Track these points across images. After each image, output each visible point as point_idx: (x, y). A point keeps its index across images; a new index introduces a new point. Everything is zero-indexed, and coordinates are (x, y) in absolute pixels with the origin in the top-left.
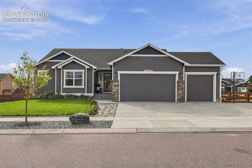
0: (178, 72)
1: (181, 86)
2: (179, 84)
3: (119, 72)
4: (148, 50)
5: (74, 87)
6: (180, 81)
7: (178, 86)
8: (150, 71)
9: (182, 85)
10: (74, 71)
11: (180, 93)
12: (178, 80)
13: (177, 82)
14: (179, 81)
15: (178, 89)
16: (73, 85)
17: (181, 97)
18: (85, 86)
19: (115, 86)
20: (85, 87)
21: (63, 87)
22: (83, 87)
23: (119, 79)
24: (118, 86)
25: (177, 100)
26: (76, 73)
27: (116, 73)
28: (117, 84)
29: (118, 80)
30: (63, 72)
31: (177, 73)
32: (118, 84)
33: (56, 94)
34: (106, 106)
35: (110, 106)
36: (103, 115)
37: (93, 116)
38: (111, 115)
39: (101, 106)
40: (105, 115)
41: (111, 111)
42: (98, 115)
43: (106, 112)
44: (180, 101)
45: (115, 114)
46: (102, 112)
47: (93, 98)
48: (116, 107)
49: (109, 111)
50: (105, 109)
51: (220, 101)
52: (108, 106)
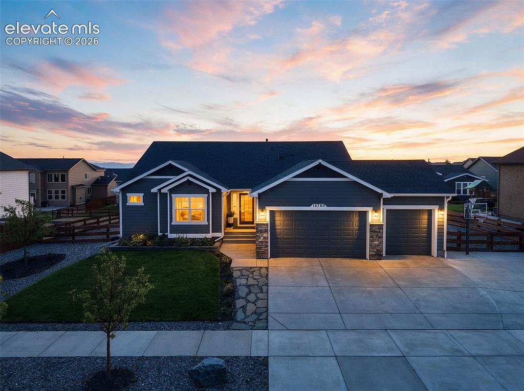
0: (372, 208)
2: (374, 229)
3: (269, 209)
5: (190, 223)
6: (375, 223)
7: (372, 232)
8: (321, 206)
9: (379, 230)
10: (190, 196)
11: (376, 244)
13: (370, 225)
14: (372, 223)
15: (371, 237)
17: (376, 251)
18: (208, 221)
20: (209, 223)
21: (170, 224)
25: (370, 256)
27: (263, 210)
30: (171, 198)
33: (160, 234)
34: (247, 279)
35: (255, 279)
36: (247, 320)
37: (228, 328)
38: (260, 320)
39: (239, 282)
40: (250, 323)
41: (259, 303)
42: (237, 322)
43: (251, 308)
44: (374, 258)
45: (267, 317)
46: (244, 308)
47: (222, 241)
48: (267, 285)
49: (256, 305)
50: (248, 294)
51: (444, 255)
52: (251, 281)
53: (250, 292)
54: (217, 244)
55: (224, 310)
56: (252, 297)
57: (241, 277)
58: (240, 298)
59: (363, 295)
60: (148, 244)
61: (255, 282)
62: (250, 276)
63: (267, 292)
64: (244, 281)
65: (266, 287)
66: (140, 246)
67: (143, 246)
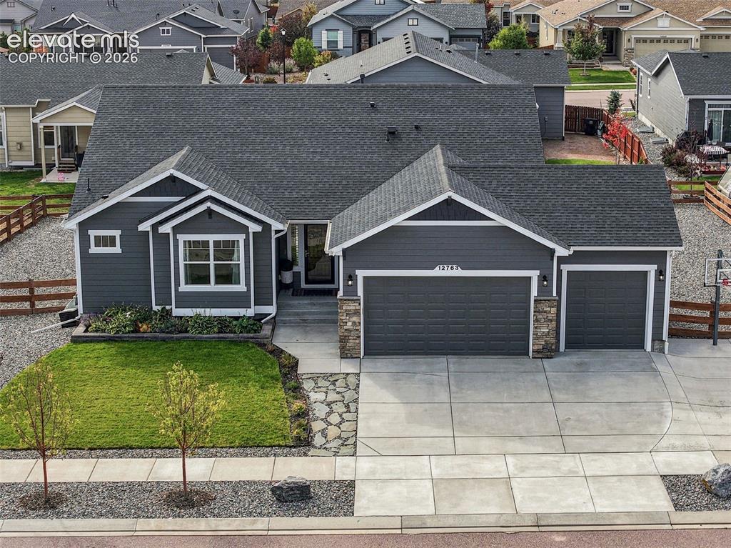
0: (537, 272)
1: (545, 312)
2: (540, 307)
3: (361, 274)
4: (449, 207)
5: (212, 287)
6: (542, 298)
7: (539, 312)
8: (452, 269)
9: (549, 309)
10: (211, 238)
11: (543, 332)
12: (538, 296)
13: (535, 301)
14: (539, 298)
15: (536, 320)
16: (209, 283)
17: (543, 343)
18: (248, 285)
19: (348, 313)
20: (249, 290)
21: (176, 290)
22: (241, 287)
23: (360, 292)
24: (357, 312)
25: (533, 352)
26: (217, 243)
27: (351, 277)
28: (354, 308)
29: (357, 296)
30: (176, 241)
31: (534, 274)
32: (358, 308)
33: (155, 308)
34: (326, 393)
35: (338, 393)
36: (328, 446)
37: (305, 454)
38: (346, 445)
39: (313, 396)
40: (333, 449)
41: (345, 426)
42: (316, 447)
43: (333, 432)
44: (540, 356)
45: (356, 442)
46: (323, 432)
47: (274, 322)
48: (356, 401)
49: (339, 428)
50: (329, 414)
51: (664, 348)
52: (332, 396)
53: (331, 412)
54: (267, 330)
55: (298, 433)
56: (335, 419)
57: (316, 390)
58: (317, 419)
59: (496, 413)
60: (141, 329)
61: (338, 397)
62: (329, 388)
63: (356, 412)
64: (321, 396)
65: (355, 404)
66: (129, 332)
67: (132, 332)
